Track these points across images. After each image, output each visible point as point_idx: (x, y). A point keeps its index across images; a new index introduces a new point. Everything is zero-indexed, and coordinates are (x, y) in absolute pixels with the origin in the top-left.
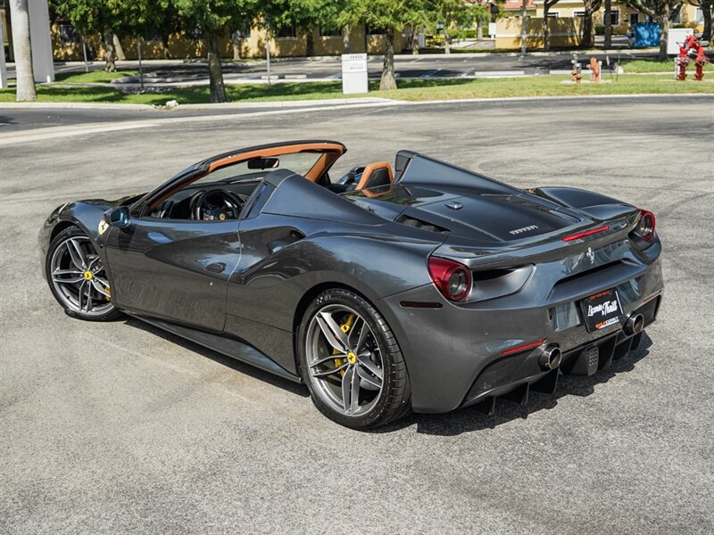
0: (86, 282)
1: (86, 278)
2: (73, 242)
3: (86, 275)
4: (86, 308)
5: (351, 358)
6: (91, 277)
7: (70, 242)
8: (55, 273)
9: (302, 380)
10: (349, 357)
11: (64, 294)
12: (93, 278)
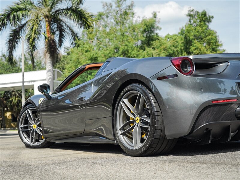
0: (33, 130)
1: (34, 128)
2: (29, 111)
3: (34, 127)
4: (33, 143)
5: (137, 120)
6: (35, 127)
7: (28, 111)
8: (21, 126)
9: (117, 142)
10: (136, 119)
11: (24, 136)
12: (37, 128)
